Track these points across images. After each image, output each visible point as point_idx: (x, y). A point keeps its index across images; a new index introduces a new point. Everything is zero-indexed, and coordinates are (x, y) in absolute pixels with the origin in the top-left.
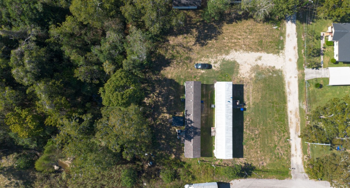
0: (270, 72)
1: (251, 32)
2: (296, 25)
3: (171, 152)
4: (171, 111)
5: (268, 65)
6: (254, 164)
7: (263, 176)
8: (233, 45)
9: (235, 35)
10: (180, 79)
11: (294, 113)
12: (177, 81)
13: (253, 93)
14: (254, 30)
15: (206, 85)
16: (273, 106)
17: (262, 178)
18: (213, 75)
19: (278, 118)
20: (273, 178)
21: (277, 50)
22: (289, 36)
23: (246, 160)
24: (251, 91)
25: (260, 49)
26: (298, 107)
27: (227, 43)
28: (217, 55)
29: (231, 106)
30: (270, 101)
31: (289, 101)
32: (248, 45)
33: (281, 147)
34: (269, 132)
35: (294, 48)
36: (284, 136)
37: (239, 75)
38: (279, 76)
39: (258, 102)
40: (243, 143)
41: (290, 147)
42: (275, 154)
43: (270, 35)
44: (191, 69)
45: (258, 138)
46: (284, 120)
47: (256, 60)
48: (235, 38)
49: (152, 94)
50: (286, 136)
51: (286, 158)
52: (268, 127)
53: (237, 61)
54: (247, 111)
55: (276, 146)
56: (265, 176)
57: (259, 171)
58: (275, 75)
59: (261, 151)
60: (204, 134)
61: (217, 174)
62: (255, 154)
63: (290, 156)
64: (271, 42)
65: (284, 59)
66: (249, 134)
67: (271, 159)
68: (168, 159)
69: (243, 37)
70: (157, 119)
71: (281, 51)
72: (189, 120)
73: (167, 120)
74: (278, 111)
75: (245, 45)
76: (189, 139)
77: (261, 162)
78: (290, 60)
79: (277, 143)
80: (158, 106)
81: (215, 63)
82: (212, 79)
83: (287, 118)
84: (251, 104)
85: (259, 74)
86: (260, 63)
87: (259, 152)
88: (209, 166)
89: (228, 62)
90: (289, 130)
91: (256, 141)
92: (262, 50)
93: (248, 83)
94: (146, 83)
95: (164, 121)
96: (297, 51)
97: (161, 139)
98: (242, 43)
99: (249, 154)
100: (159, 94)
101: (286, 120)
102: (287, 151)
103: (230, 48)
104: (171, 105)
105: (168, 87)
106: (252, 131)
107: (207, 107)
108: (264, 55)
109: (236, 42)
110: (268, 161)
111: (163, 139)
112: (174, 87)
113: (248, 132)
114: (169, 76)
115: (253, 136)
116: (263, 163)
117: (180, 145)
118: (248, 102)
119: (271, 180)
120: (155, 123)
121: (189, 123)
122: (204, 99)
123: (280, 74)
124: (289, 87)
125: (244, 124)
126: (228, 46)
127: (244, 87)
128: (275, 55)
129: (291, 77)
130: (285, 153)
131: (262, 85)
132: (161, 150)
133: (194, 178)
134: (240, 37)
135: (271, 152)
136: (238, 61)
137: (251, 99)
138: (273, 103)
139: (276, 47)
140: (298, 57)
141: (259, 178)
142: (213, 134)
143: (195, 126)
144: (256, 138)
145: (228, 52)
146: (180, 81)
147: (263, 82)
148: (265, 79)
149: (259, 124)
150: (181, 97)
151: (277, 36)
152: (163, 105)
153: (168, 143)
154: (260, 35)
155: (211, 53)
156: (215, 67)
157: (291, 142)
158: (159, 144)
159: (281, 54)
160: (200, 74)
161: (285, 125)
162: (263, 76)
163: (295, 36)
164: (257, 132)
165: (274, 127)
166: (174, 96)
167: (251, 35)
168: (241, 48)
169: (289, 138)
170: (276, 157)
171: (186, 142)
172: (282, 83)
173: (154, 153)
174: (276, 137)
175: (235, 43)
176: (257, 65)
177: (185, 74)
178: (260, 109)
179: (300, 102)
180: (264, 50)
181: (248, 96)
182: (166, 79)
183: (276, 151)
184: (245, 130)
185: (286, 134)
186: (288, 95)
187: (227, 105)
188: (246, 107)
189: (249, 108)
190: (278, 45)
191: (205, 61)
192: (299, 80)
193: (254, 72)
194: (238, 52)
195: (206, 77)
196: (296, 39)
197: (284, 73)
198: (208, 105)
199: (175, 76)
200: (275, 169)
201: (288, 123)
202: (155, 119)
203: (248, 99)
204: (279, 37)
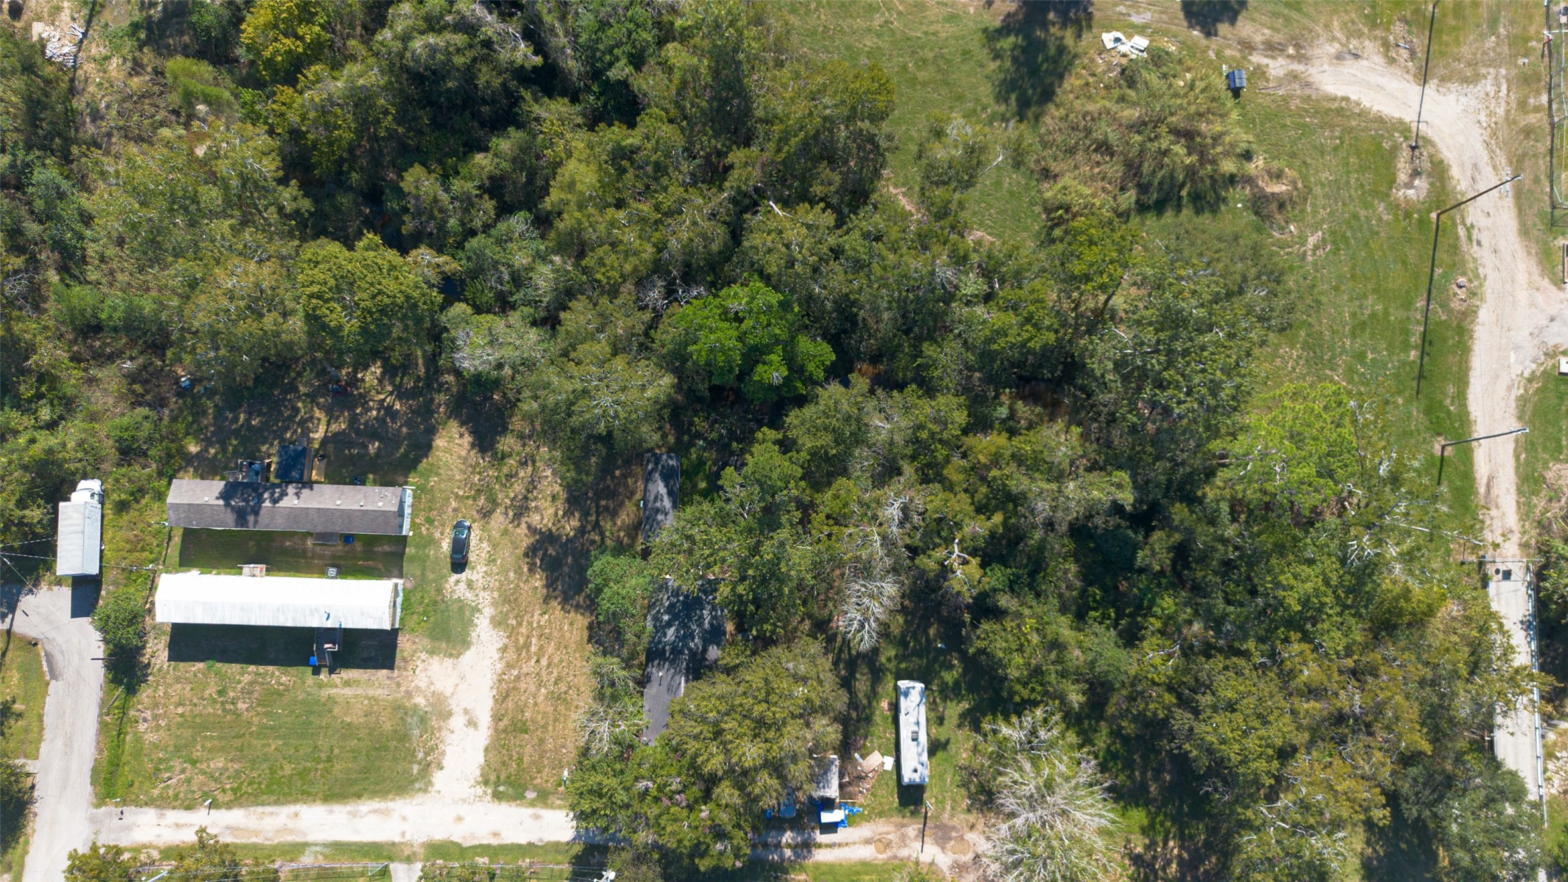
0: (427, 754)
1: (557, 698)
2: (568, 843)
3: (208, 442)
4: (330, 448)
5: (449, 750)
6: (145, 694)
7: (107, 719)
8: (521, 641)
9: (551, 649)
10: (426, 476)
11: (291, 824)
12: (424, 464)
13: (367, 698)
14: (561, 708)
15: (401, 555)
16: (318, 761)
17: (100, 715)
18: (431, 576)
19: (280, 773)
20: (100, 751)
21: (493, 778)
22: (537, 817)
23: (160, 670)
24: (371, 693)
25: (502, 725)
26: (310, 838)
27: (530, 623)
28: (492, 590)
29: (315, 622)
30: (336, 751)
31: (331, 812)
32: (516, 689)
33: (189, 781)
34: (237, 743)
35: (496, 834)
36: (224, 791)
37: (424, 656)
38: (412, 782)
39: (336, 711)
40: (211, 662)
41: (188, 808)
42: (166, 760)
43: (541, 757)
44: (455, 510)
45: (224, 710)
46: (272, 793)
47: (466, 711)
48: (541, 648)
49: (390, 388)
50: (221, 798)
51: (156, 792)
52: (255, 742)
53: (468, 653)
54: (310, 679)
55: (194, 762)
56: (107, 724)
57: (124, 710)
58: (416, 768)
59: (182, 715)
60: (251, 543)
61: (128, 579)
62: (175, 699)
63: (158, 807)
64: (520, 759)
65: (464, 801)
66: (239, 682)
67: (155, 746)
68: (187, 434)
69: (544, 673)
70: (312, 402)
71: (489, 791)
72: (284, 494)
73: (306, 432)
74: (303, 774)
75: (518, 678)
76: (226, 495)
77: (148, 714)
78: (459, 819)
79: (204, 766)
80: (352, 408)
81: (470, 585)
82: (418, 573)
83: (277, 803)
84: (333, 691)
85: (423, 720)
86: (457, 722)
87: (180, 710)
88: (151, 557)
89: (468, 624)
90: (241, 806)
91: (215, 701)
92: (496, 730)
93: (399, 685)
94: (427, 371)
95: (303, 422)
96: (485, 842)
97: (250, 415)
98: (525, 670)
99: (177, 680)
100: (389, 410)
101: (273, 798)
102: (176, 797)
103: (512, 632)
104: (350, 445)
105: (409, 436)
106: (247, 692)
107: (333, 557)
108: (482, 736)
109: (528, 651)
110: (151, 737)
111: (248, 420)
112: (406, 455)
113: (247, 678)
114: (440, 442)
115: (232, 694)
116: (145, 720)
117: (226, 468)
118: (338, 681)
119: (94, 744)
120: (299, 398)
121: (272, 494)
122: (358, 546)
123: (417, 785)
124: (375, 811)
125: (271, 668)
126: (520, 624)
127: (385, 672)
128: (478, 772)
129: (404, 818)
130: (171, 793)
131: (388, 726)
132: (219, 411)
133: (122, 507)
134: (544, 662)
135: (177, 749)
136: (468, 656)
137: (348, 691)
138: (329, 760)
139: (503, 777)
140: (466, 844)
141: (101, 707)
142: (247, 569)
143: (262, 512)
144: (223, 703)
145: (499, 624)
146: (422, 475)
147: (395, 731)
148: (404, 737)
149: (266, 714)
150: (371, 476)
151: (538, 781)
152: (353, 420)
153: (236, 433)
154: (545, 727)
155: (504, 571)
156: (458, 581)
157: (204, 811)
158: (235, 409)
159: (479, 790)
160: (437, 535)
161: (256, 796)
162: (416, 732)
163: (534, 838)
164: (241, 706)
165: (253, 762)
166: (378, 455)
167: (546, 698)
168: (509, 666)
169: (214, 805)
170: (161, 761)
171: (218, 485)
172: (389, 792)
173: (211, 393)
174: (221, 765)
175: (527, 645)
176: (450, 714)
177: (441, 491)
178: (312, 718)
179: (325, 845)
180: (498, 739)
181: (357, 682)
182: (431, 431)
183: (177, 764)
184: (252, 668)
185: (229, 796)
186: (349, 808)
187: (317, 610)
188: (323, 676)
189: (321, 686)
190: (509, 782)
191: (478, 550)
192: (394, 844)
193: (431, 705)
194: (497, 656)
195: (428, 556)
196: (523, 841)
197: (419, 798)
198: (341, 558)
199: (439, 459)
200: (124, 759)
201: (263, 804)
202: (312, 397)
203: (347, 684)
204: (536, 788)
